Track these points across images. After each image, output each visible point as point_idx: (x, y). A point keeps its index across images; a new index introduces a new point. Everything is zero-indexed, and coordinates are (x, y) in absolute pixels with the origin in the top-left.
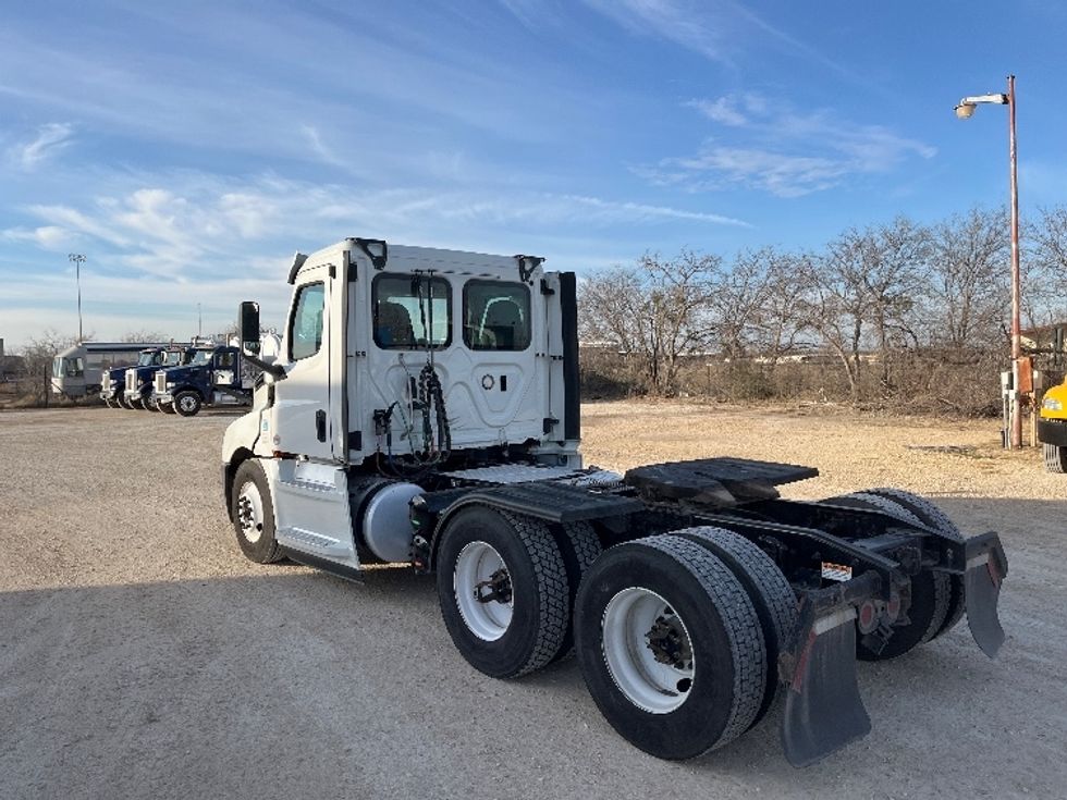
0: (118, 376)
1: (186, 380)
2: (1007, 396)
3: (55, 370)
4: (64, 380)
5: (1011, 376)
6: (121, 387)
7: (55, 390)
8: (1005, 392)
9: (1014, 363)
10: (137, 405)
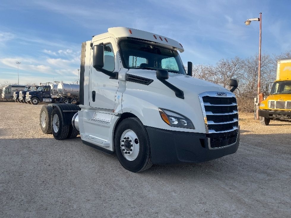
0: (18, 93)
1: (34, 94)
2: (256, 105)
3: (3, 92)
4: (5, 94)
5: (257, 99)
6: (18, 96)
7: (2, 97)
8: (255, 103)
9: (258, 95)
10: (22, 101)
